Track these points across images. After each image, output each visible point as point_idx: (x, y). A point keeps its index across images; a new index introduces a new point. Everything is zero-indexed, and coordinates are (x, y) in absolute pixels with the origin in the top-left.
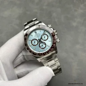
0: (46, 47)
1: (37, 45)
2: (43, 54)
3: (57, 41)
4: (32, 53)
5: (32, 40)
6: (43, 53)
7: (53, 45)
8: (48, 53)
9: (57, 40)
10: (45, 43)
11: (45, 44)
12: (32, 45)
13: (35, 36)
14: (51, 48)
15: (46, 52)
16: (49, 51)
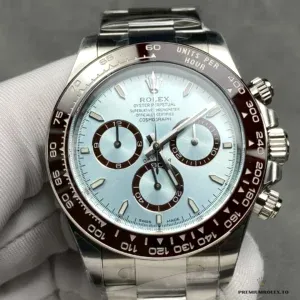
0: (172, 203)
1: (125, 165)
2: (133, 244)
3: (262, 202)
4: (71, 204)
5: (110, 124)
6: (140, 237)
7: (228, 216)
8: (172, 254)
9: (263, 196)
10: (179, 179)
11: (179, 188)
12: (97, 152)
13: (135, 105)
14: (201, 230)
15: (160, 241)
16: (183, 237)
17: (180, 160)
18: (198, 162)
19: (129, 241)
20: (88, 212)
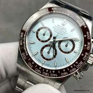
0: (50, 60)
1: (43, 41)
2: (32, 65)
4: (21, 44)
5: (45, 28)
6: (35, 64)
7: (63, 72)
8: (42, 74)
10: (56, 54)
11: (54, 56)
12: (37, 33)
13: (55, 26)
14: (54, 72)
15: (40, 68)
16: (47, 71)
17: (59, 48)
18: (64, 52)
19: (31, 63)
20: (25, 49)
